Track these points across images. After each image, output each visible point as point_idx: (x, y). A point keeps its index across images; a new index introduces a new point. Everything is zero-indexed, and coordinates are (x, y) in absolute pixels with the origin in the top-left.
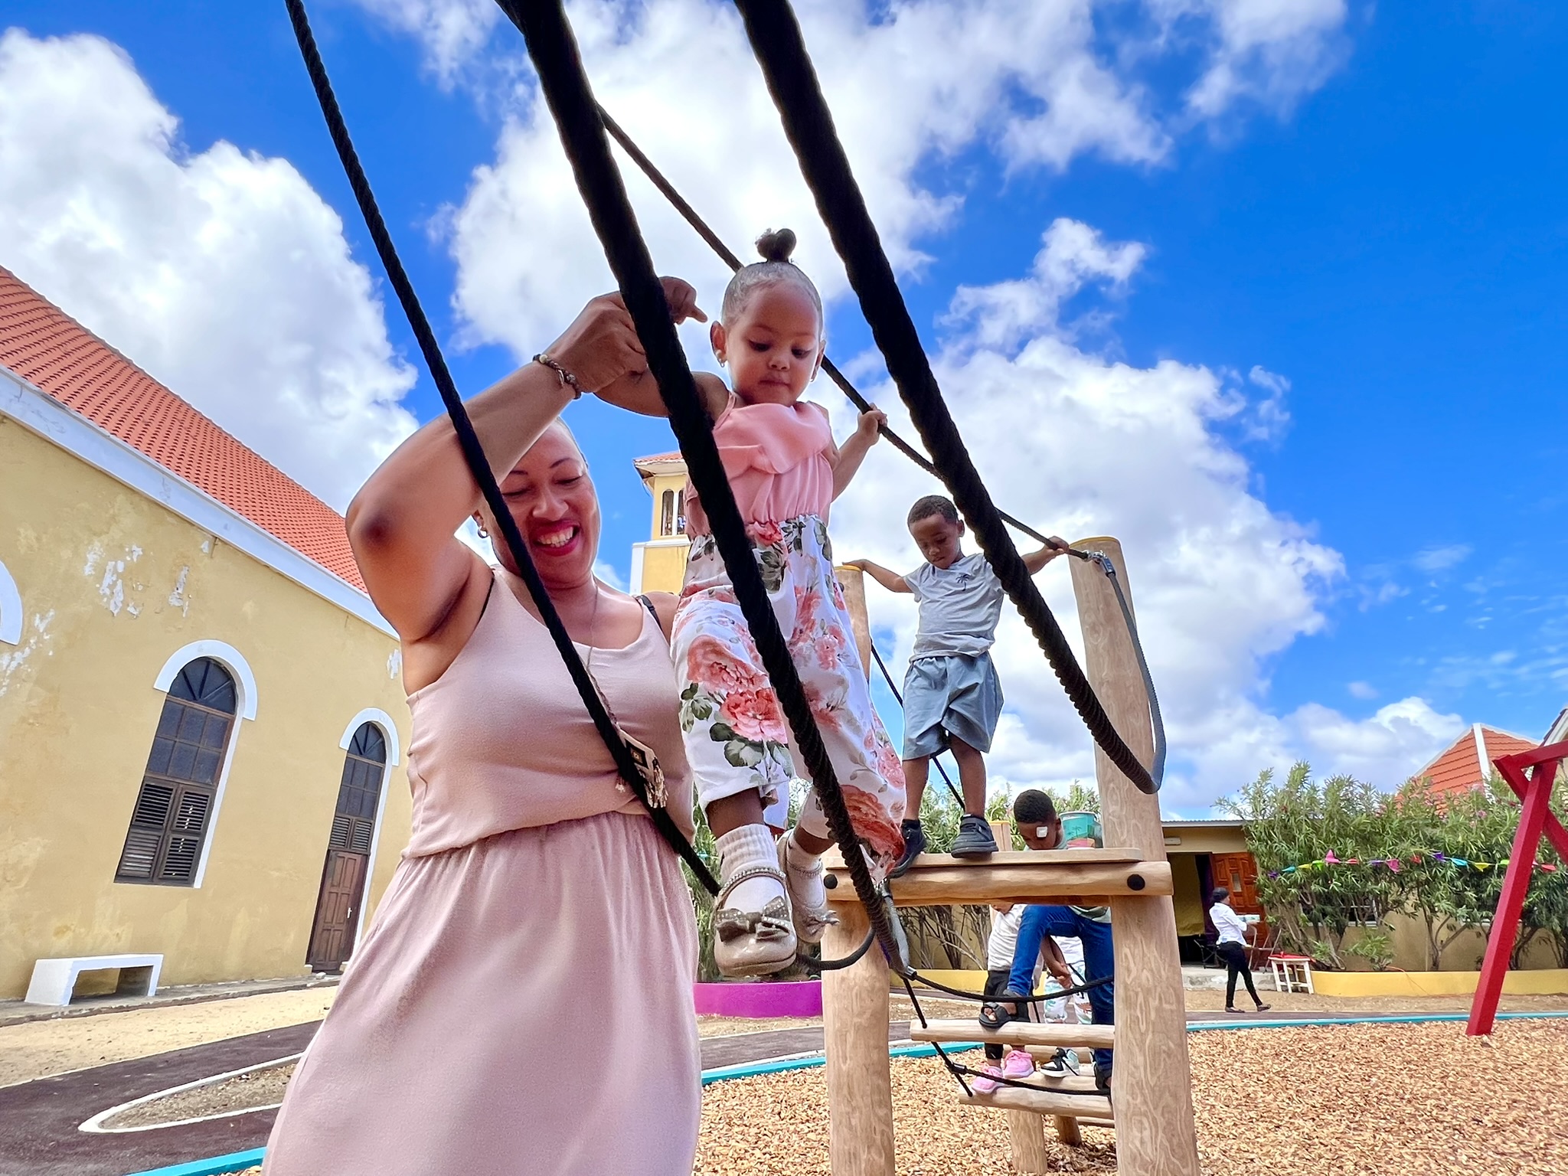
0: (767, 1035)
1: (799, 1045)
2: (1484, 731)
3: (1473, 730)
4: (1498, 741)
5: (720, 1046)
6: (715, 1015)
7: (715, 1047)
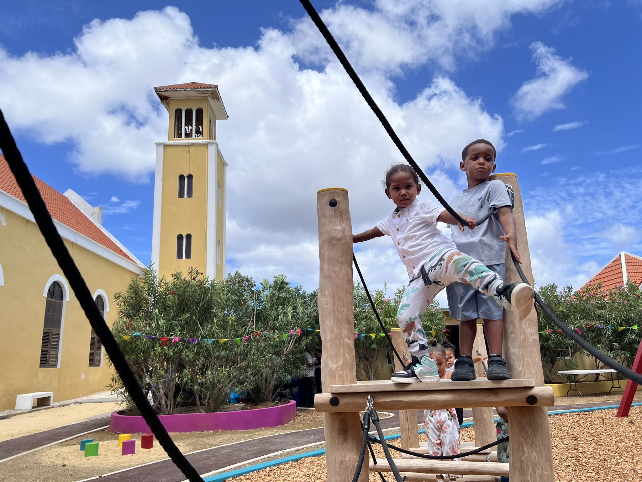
0: (253, 442)
1: (273, 448)
2: (626, 256)
3: (620, 255)
4: (632, 261)
5: (226, 451)
6: (220, 430)
7: (223, 452)
